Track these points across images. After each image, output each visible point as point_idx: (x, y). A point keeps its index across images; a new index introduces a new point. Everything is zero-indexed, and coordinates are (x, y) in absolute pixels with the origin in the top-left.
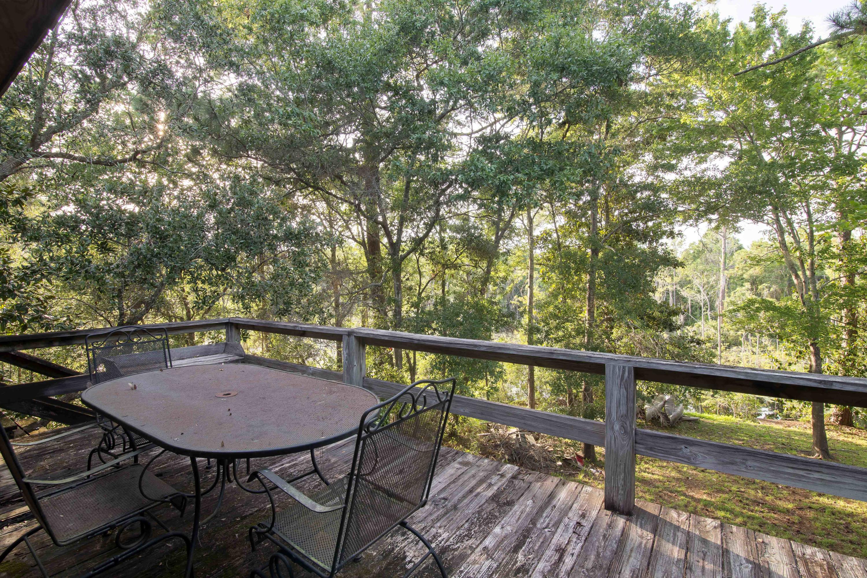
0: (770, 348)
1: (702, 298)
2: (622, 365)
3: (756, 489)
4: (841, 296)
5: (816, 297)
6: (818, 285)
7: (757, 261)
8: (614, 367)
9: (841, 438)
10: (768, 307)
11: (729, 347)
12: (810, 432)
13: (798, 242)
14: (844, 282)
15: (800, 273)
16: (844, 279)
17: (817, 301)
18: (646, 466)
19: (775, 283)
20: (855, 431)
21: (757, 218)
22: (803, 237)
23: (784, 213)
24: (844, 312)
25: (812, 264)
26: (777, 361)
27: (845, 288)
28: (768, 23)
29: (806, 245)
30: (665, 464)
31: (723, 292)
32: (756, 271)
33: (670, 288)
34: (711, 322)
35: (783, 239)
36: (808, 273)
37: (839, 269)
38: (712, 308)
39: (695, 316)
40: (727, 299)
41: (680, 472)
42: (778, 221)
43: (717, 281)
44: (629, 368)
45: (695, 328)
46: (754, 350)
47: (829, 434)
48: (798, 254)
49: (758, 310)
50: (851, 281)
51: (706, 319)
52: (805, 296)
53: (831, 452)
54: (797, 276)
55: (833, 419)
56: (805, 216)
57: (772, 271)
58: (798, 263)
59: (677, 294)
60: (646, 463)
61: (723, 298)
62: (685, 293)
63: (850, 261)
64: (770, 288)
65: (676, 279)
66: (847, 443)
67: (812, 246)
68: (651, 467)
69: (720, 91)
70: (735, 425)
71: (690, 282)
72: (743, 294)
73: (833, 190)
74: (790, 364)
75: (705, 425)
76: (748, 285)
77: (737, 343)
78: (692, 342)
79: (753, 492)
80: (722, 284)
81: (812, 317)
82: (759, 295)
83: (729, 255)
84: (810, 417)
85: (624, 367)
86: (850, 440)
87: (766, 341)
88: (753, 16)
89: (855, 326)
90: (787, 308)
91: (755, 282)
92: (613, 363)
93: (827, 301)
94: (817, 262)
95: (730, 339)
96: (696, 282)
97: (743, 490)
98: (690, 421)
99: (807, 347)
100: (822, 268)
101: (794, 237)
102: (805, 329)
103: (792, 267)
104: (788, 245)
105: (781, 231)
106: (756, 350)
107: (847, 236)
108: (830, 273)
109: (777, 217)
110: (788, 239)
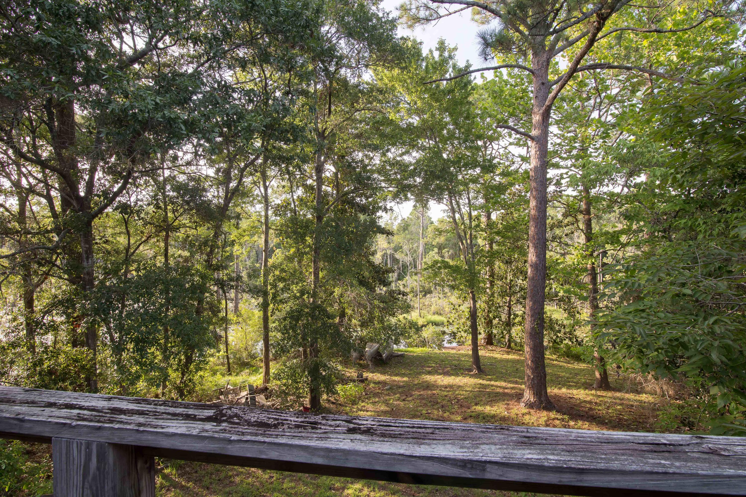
0: (449, 294)
1: (408, 259)
2: (84, 439)
3: (438, 409)
4: (486, 257)
5: (473, 258)
6: (474, 250)
7: (440, 232)
8: (69, 443)
9: (487, 355)
10: (446, 266)
11: (425, 295)
12: (471, 352)
13: (463, 218)
14: (487, 248)
15: (464, 241)
16: (487, 246)
17: (474, 261)
18: (363, 404)
19: (452, 248)
20: (494, 348)
21: (440, 200)
22: (466, 217)
23: (455, 197)
24: (487, 269)
25: (471, 234)
26: (452, 304)
27: (489, 251)
28: (446, 54)
29: (467, 222)
30: (377, 399)
31: (422, 254)
32: (442, 239)
33: (389, 252)
34: (415, 277)
35: (454, 217)
36: (469, 241)
37: (485, 239)
38: (415, 267)
39: (404, 273)
40: (424, 260)
41: (387, 405)
42: (451, 203)
43: (418, 247)
44: (100, 446)
45: (404, 282)
46: (440, 296)
47: (481, 353)
48: (463, 227)
49: (440, 268)
50: (491, 247)
51: (411, 276)
52: (467, 257)
53: (482, 367)
54: (462, 244)
55: (483, 341)
56: (467, 201)
57: (450, 241)
58: (463, 234)
59: (392, 256)
60: (363, 401)
61: (422, 260)
62: (398, 256)
63: (491, 233)
64: (448, 252)
65: (392, 245)
66: (490, 358)
67: (471, 222)
68: (366, 405)
69: (416, 99)
70: (427, 355)
71: (401, 247)
72: (434, 256)
73: (482, 184)
74: (459, 306)
75: (409, 357)
76: (436, 250)
77: (430, 292)
78: (400, 294)
79: (436, 412)
80: (421, 249)
81: (471, 273)
82: (442, 257)
83: (425, 228)
84: (470, 342)
85: (89, 445)
86: (492, 355)
87: (447, 290)
88: (438, 46)
89: (493, 278)
90: (457, 266)
91: (441, 247)
92: (66, 435)
93: (479, 261)
94: (474, 233)
95: (426, 288)
96: (405, 247)
97: (429, 411)
98: (398, 356)
99: (468, 294)
100: (476, 238)
101: (461, 215)
102: (467, 281)
103: (460, 237)
104: (457, 221)
105: (453, 211)
106: (441, 296)
107: (489, 217)
108: (480, 242)
109: (451, 200)
110: (457, 216)
